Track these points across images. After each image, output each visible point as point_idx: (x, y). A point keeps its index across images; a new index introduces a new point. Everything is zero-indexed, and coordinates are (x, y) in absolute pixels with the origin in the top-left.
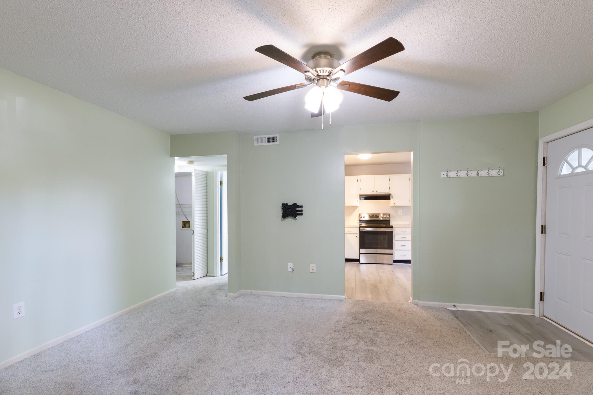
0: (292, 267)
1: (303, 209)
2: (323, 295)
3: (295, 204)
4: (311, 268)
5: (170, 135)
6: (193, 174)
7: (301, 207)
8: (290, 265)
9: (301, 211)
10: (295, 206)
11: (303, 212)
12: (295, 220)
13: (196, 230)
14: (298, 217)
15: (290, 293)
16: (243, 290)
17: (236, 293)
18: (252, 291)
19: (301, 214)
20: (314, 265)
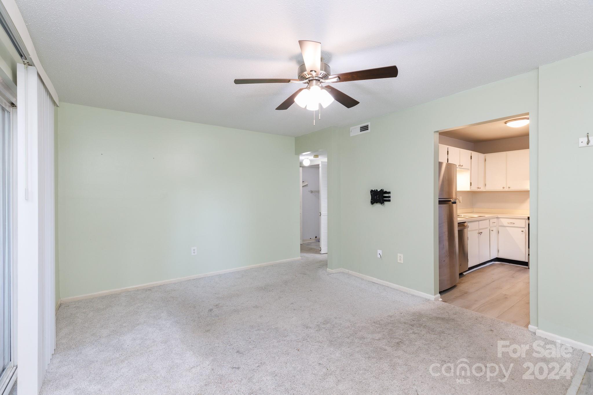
0: (381, 254)
1: (391, 195)
2: (410, 289)
3: (382, 190)
4: (399, 259)
5: (295, 138)
6: (320, 166)
7: (389, 193)
8: (380, 252)
9: (389, 197)
10: (382, 192)
11: (391, 199)
12: (383, 207)
13: (323, 212)
14: (386, 203)
15: (379, 280)
16: (343, 269)
17: (333, 270)
18: (349, 271)
19: (389, 201)
20: (402, 256)
